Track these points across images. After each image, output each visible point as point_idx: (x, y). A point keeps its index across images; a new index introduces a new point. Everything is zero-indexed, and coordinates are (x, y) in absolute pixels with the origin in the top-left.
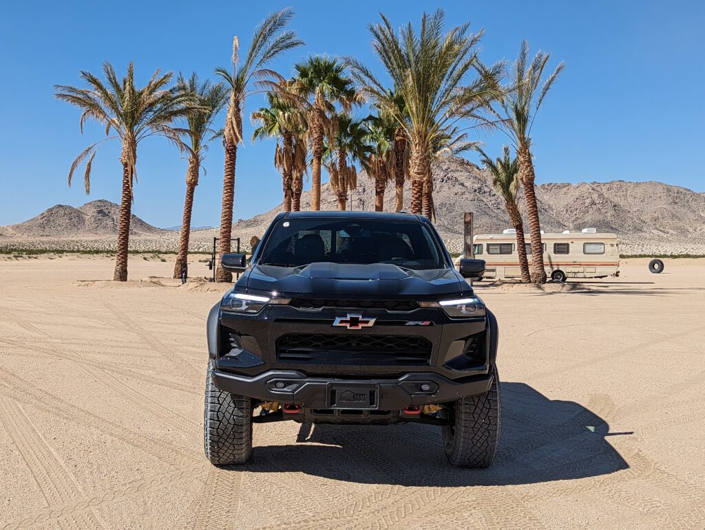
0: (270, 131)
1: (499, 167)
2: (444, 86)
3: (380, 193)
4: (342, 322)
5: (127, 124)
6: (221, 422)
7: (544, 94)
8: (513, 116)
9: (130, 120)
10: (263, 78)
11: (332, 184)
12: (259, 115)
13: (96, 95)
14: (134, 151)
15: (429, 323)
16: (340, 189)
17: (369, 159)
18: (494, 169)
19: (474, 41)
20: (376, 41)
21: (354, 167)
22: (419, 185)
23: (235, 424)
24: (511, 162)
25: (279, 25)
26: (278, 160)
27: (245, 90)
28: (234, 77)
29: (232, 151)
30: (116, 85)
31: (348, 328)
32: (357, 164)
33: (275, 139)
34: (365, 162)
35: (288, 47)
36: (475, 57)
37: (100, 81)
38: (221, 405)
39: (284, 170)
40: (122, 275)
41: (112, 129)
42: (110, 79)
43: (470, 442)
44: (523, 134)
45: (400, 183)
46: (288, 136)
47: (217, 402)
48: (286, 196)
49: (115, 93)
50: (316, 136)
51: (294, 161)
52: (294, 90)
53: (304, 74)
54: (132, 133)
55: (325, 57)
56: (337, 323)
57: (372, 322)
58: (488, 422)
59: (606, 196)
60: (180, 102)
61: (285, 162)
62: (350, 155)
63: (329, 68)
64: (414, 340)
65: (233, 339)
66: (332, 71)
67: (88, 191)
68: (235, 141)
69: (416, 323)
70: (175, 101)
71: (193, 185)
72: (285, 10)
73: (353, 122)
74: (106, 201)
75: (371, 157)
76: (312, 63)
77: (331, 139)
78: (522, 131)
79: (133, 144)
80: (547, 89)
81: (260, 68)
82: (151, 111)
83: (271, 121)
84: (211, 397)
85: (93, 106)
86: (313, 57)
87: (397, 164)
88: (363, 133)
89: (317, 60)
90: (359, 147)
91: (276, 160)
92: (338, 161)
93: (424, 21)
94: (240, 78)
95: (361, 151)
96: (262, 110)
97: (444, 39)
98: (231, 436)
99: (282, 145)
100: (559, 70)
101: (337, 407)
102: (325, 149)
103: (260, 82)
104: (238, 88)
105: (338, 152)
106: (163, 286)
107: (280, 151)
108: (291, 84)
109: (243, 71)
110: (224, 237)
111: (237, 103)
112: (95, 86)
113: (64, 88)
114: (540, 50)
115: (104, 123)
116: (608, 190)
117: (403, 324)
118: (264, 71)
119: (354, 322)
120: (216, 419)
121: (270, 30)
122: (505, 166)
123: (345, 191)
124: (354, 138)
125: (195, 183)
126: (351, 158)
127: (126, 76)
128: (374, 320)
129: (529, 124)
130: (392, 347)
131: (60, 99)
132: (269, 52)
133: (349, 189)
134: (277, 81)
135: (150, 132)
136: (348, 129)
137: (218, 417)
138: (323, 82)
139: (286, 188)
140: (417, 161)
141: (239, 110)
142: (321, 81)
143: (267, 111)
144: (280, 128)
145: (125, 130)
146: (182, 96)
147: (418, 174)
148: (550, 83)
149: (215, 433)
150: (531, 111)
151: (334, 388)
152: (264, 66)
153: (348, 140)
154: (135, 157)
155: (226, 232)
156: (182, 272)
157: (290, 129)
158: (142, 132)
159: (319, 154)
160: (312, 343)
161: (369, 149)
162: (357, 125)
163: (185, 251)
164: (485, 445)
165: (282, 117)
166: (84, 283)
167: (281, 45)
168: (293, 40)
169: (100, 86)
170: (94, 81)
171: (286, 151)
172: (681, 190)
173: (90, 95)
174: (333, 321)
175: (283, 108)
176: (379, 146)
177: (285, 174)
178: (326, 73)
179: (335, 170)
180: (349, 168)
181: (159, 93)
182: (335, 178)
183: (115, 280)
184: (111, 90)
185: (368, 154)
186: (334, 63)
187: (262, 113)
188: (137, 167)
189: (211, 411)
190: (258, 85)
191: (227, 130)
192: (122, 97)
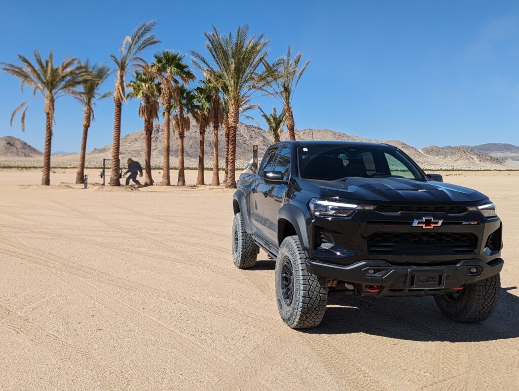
0: (137, 95)
1: (272, 119)
2: (248, 70)
3: (202, 133)
4: (419, 223)
5: (48, 88)
6: (311, 298)
7: (300, 77)
8: (282, 89)
9: (50, 87)
10: (136, 63)
11: (176, 128)
12: (130, 85)
13: (28, 70)
14: (53, 105)
15: (476, 223)
16: (181, 131)
17: (197, 113)
18: (268, 120)
19: (265, 44)
20: (208, 42)
21: (188, 117)
22: (234, 128)
23: (321, 300)
24: (277, 117)
25: (148, 30)
26: (141, 113)
27: (126, 69)
28: (120, 61)
29: (119, 106)
30: (41, 64)
31: (424, 227)
32: (190, 115)
33: (140, 99)
34: (195, 115)
35: (152, 43)
36: (266, 54)
37: (30, 61)
38: (311, 285)
39: (145, 118)
40: (47, 182)
41: (38, 90)
42: (37, 60)
43: (481, 306)
44: (288, 100)
45: (216, 127)
46: (147, 98)
47: (308, 284)
48: (146, 134)
49: (40, 69)
50: (166, 98)
51: (151, 114)
52: (154, 69)
53: (159, 61)
54: (51, 94)
55: (172, 51)
56: (415, 223)
57: (440, 222)
58: (494, 291)
59: (302, 137)
60: (83, 76)
61: (145, 114)
62: (186, 110)
63: (174, 58)
64: (464, 235)
65: (323, 236)
66: (176, 60)
67: (23, 130)
68: (121, 100)
69: (469, 223)
70: (79, 75)
71: (87, 127)
72: (152, 21)
73: (188, 91)
74: (12, 137)
75: (197, 111)
76: (164, 54)
77: (176, 101)
78: (288, 98)
79: (52, 101)
80: (301, 74)
81: (135, 56)
82: (63, 81)
83: (137, 89)
84: (303, 280)
85: (26, 77)
86: (165, 51)
87: (215, 116)
88: (193, 97)
89: (168, 53)
90: (192, 106)
91: (140, 112)
92: (179, 114)
93: (238, 31)
94: (123, 61)
95: (192, 108)
96: (131, 82)
97: (248, 43)
98: (317, 309)
99: (143, 104)
100: (308, 63)
101: (415, 287)
102: (172, 106)
103: (134, 65)
104: (122, 67)
105: (178, 108)
106: (73, 188)
107: (142, 107)
108: (152, 66)
109: (125, 57)
110: (115, 158)
111: (122, 77)
112: (27, 64)
113: (7, 65)
114: (299, 52)
115: (33, 87)
116: (303, 134)
117: (460, 223)
118: (136, 59)
119: (428, 223)
120: (308, 296)
121: (142, 33)
122: (275, 119)
123: (183, 132)
124: (188, 100)
125: (88, 126)
126: (186, 112)
127: (48, 58)
128: (442, 221)
129: (291, 95)
130: (449, 241)
131: (5, 71)
132: (141, 46)
133: (185, 130)
134: (143, 64)
135: (63, 93)
136: (185, 95)
137: (309, 295)
138: (172, 66)
139: (146, 129)
140: (233, 114)
141: (123, 81)
142: (170, 66)
143: (134, 83)
144: (143, 93)
145: (47, 92)
146: (84, 72)
147: (234, 122)
148: (303, 70)
149: (306, 307)
150: (292, 87)
151: (414, 273)
152: (138, 55)
153: (184, 102)
154: (54, 109)
155: (116, 155)
156: (82, 179)
157: (149, 94)
158: (58, 94)
159: (169, 109)
160: (393, 239)
161: (197, 107)
162: (190, 92)
163: (83, 167)
164: (491, 308)
165: (145, 86)
166: (23, 187)
167: (147, 43)
168: (155, 39)
169: (30, 65)
170: (26, 61)
171: (146, 106)
172: (341, 134)
173: (24, 70)
174: (412, 223)
175: (145, 81)
176: (202, 106)
177: (146, 121)
178: (173, 61)
179: (177, 119)
180: (185, 118)
181: (68, 70)
182: (177, 123)
183: (42, 185)
184: (37, 67)
185: (196, 110)
186: (177, 55)
187: (132, 84)
188: (55, 115)
189: (303, 290)
190: (133, 66)
191: (116, 93)
192: (46, 72)
